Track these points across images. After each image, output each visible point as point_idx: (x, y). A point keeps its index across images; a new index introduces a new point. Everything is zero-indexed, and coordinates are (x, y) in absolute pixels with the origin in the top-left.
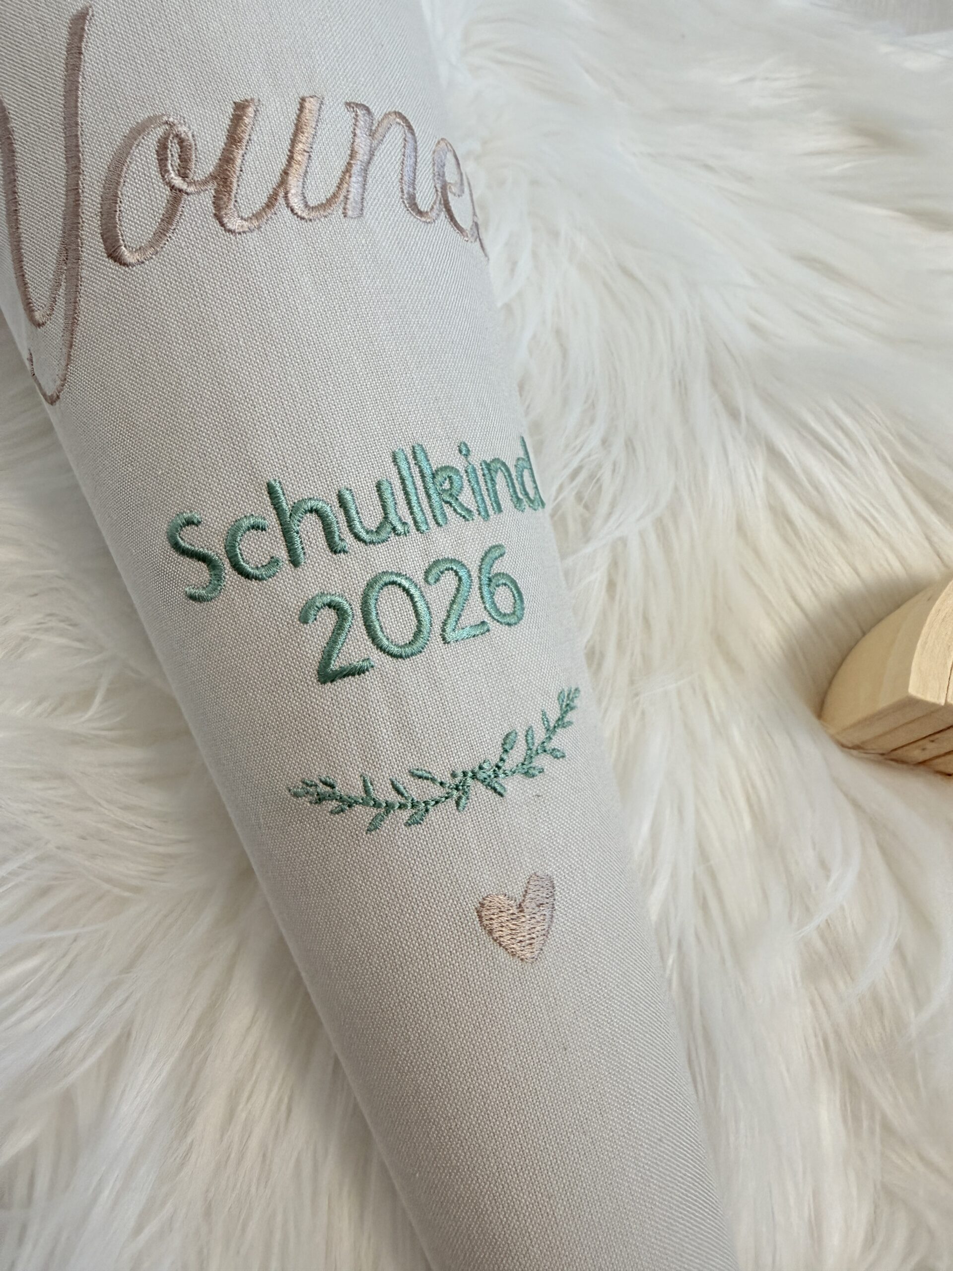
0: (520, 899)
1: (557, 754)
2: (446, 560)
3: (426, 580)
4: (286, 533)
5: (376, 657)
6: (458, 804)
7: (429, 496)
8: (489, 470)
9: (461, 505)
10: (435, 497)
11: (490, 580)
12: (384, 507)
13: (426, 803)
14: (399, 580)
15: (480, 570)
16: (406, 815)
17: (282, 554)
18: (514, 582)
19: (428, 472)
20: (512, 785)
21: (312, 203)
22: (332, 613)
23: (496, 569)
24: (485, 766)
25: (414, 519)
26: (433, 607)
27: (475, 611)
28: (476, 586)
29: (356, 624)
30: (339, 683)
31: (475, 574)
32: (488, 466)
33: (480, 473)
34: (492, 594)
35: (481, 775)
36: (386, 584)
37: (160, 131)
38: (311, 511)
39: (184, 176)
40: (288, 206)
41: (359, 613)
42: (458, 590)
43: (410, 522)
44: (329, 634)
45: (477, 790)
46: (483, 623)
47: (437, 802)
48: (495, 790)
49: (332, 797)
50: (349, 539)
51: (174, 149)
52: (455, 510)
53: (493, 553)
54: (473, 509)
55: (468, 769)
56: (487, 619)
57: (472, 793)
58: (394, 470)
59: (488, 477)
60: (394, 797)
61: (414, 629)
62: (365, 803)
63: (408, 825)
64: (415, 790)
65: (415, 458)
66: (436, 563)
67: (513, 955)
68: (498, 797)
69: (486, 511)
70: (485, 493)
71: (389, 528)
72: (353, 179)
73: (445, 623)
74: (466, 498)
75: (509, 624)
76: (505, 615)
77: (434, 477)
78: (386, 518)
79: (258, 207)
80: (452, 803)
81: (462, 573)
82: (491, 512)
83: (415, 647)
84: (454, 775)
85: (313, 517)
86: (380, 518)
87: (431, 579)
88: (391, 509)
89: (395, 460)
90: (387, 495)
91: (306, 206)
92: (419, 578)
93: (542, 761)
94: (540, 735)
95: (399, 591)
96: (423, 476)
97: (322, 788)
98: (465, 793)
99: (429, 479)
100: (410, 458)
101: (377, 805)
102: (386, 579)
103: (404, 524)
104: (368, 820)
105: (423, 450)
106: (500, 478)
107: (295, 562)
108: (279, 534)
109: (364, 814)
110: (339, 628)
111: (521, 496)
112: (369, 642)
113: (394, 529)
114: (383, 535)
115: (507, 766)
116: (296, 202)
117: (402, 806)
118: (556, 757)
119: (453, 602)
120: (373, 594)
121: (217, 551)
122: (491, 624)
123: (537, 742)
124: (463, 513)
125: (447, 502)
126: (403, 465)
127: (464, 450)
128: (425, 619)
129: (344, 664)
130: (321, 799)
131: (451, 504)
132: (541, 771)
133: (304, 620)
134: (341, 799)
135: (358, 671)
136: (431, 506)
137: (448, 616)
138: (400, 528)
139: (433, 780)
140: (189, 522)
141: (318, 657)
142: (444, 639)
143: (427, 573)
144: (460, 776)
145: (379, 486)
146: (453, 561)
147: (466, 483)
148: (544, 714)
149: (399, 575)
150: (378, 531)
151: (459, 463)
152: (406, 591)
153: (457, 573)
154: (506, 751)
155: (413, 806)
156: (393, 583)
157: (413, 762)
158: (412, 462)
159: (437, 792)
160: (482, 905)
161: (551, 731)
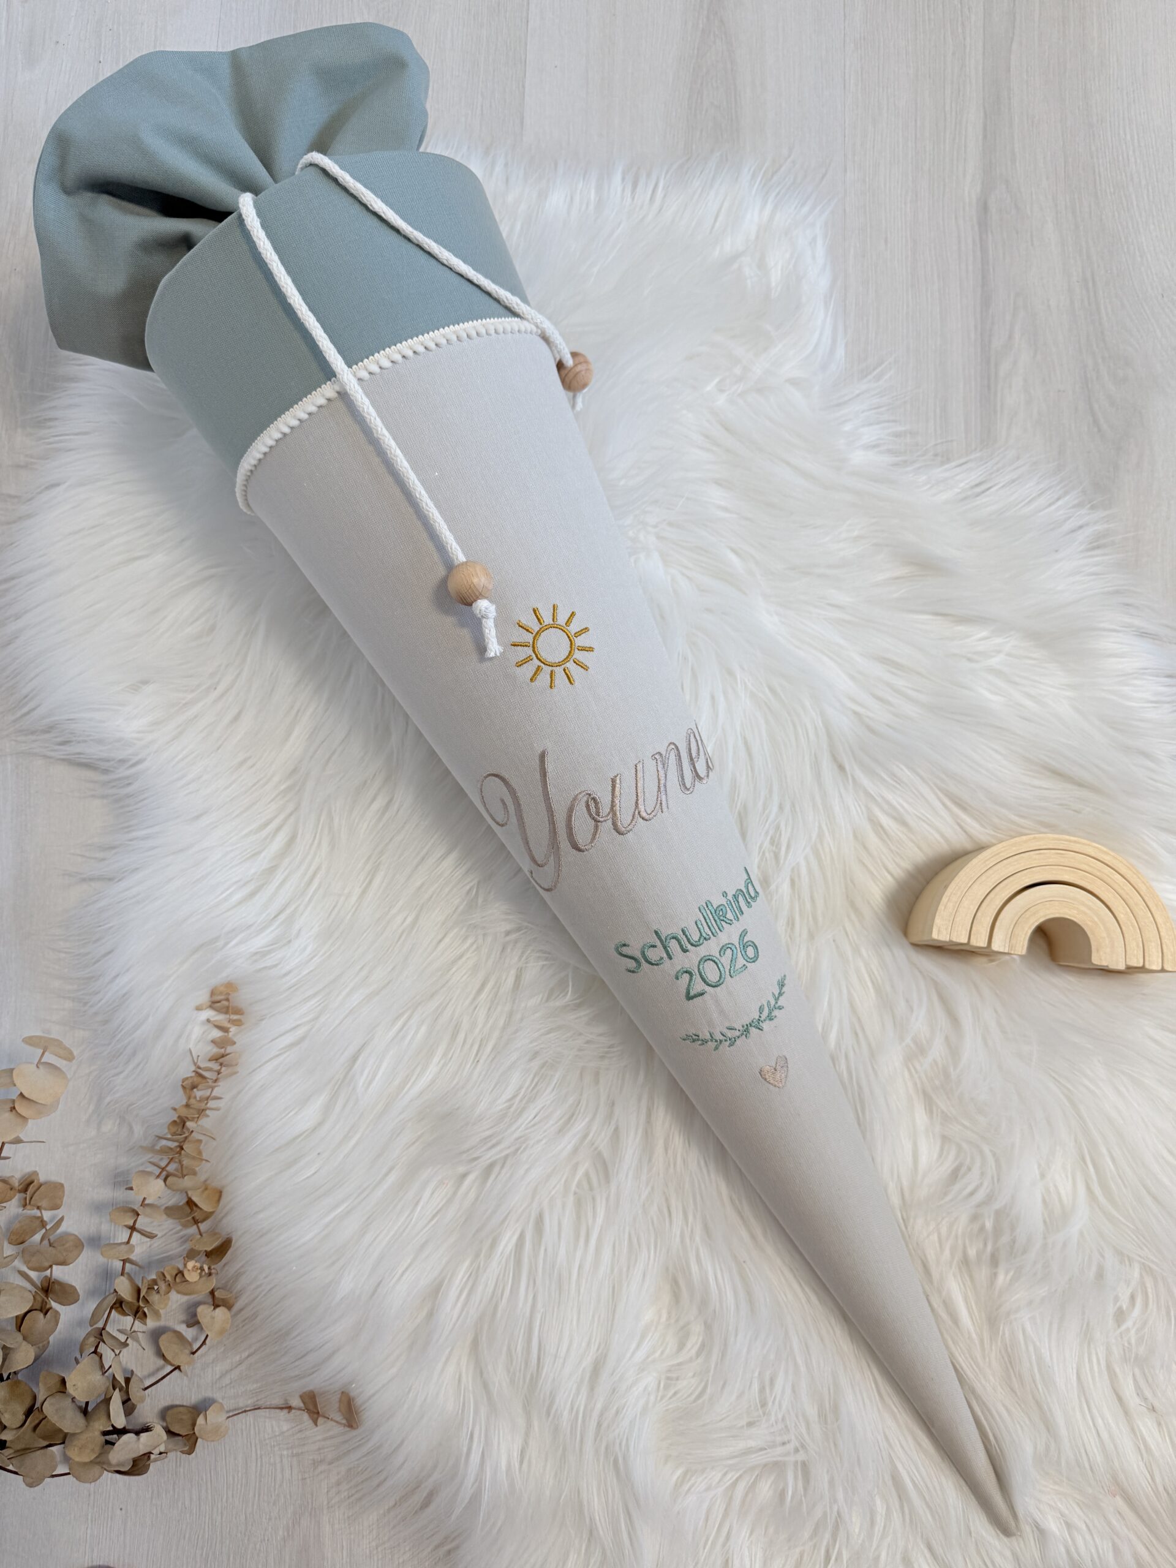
0: (774, 1066)
1: (780, 1008)
2: (726, 944)
3: (720, 955)
4: (665, 948)
5: (707, 988)
6: (746, 1037)
7: (715, 921)
8: (735, 898)
9: (728, 919)
10: (718, 921)
11: (744, 947)
12: (700, 931)
13: (734, 1038)
14: (710, 957)
15: (739, 943)
16: (729, 1042)
17: (665, 955)
18: (753, 942)
19: (713, 911)
20: (765, 1026)
21: (649, 812)
22: (688, 975)
23: (745, 941)
24: (755, 1021)
25: (712, 932)
26: (725, 965)
27: (741, 961)
28: (739, 951)
29: (697, 978)
30: (695, 999)
31: (738, 946)
32: (734, 895)
33: (732, 901)
34: (746, 952)
35: (753, 1025)
36: (706, 961)
37: (585, 799)
38: (673, 938)
39: (599, 816)
40: (640, 817)
41: (698, 973)
42: (732, 955)
43: (710, 934)
44: (688, 983)
45: (753, 1030)
46: (744, 965)
47: (738, 1037)
48: (759, 1029)
49: (698, 1040)
50: (689, 947)
51: (592, 805)
52: (726, 923)
53: (744, 933)
54: (732, 918)
55: (748, 1023)
56: (745, 962)
57: (751, 1031)
58: (701, 914)
59: (736, 902)
60: (722, 1038)
61: (719, 975)
62: (712, 1041)
63: (729, 1047)
64: (729, 1034)
65: (707, 907)
66: (723, 946)
67: (775, 1086)
68: (761, 1031)
69: (737, 917)
70: (735, 909)
71: (702, 938)
72: (662, 794)
73: (730, 970)
74: (730, 915)
75: (754, 962)
76: (752, 959)
77: (715, 913)
78: (701, 935)
79: (629, 821)
80: (744, 1036)
81: (733, 948)
82: (739, 916)
83: (721, 982)
84: (743, 1027)
85: (674, 940)
86: (699, 935)
87: (722, 954)
88: (702, 931)
89: (700, 911)
90: (700, 926)
91: (648, 814)
92: (717, 955)
93: (776, 1013)
94: (773, 1002)
95: (711, 962)
96: (711, 913)
97: (694, 1037)
98: (748, 1032)
99: (714, 915)
100: (706, 907)
101: (716, 1041)
102: (705, 958)
103: (708, 935)
104: (714, 1046)
105: (711, 903)
106: (741, 899)
107: (670, 958)
108: (662, 949)
109: (712, 1045)
110: (691, 980)
111: (749, 900)
112: (703, 983)
113: (705, 938)
114: (701, 941)
115: (762, 1019)
116: (644, 814)
117: (726, 1041)
118: (781, 1009)
119: (731, 961)
120: (701, 967)
121: (638, 955)
122: (748, 965)
123: (772, 1006)
124: (729, 922)
125: (722, 920)
126: (703, 911)
127: (725, 894)
128: (723, 972)
129: (695, 993)
130: (694, 1041)
131: (724, 920)
132: (776, 1017)
133: (677, 978)
134: (702, 1040)
135: (702, 994)
136: (717, 925)
137: (731, 967)
138: (707, 937)
139: (736, 1029)
140: (624, 945)
141: (685, 991)
142: (731, 976)
143: (720, 952)
144: (745, 1027)
145: (696, 923)
146: (729, 944)
147: (728, 909)
148: (773, 993)
149: (710, 956)
150: (699, 940)
151: (723, 901)
152: (714, 961)
153: (731, 949)
154: (761, 1013)
155: (730, 1040)
156: (709, 959)
157: (727, 1024)
158: (706, 909)
159: (737, 1033)
160: (761, 1071)
161: (777, 1000)
